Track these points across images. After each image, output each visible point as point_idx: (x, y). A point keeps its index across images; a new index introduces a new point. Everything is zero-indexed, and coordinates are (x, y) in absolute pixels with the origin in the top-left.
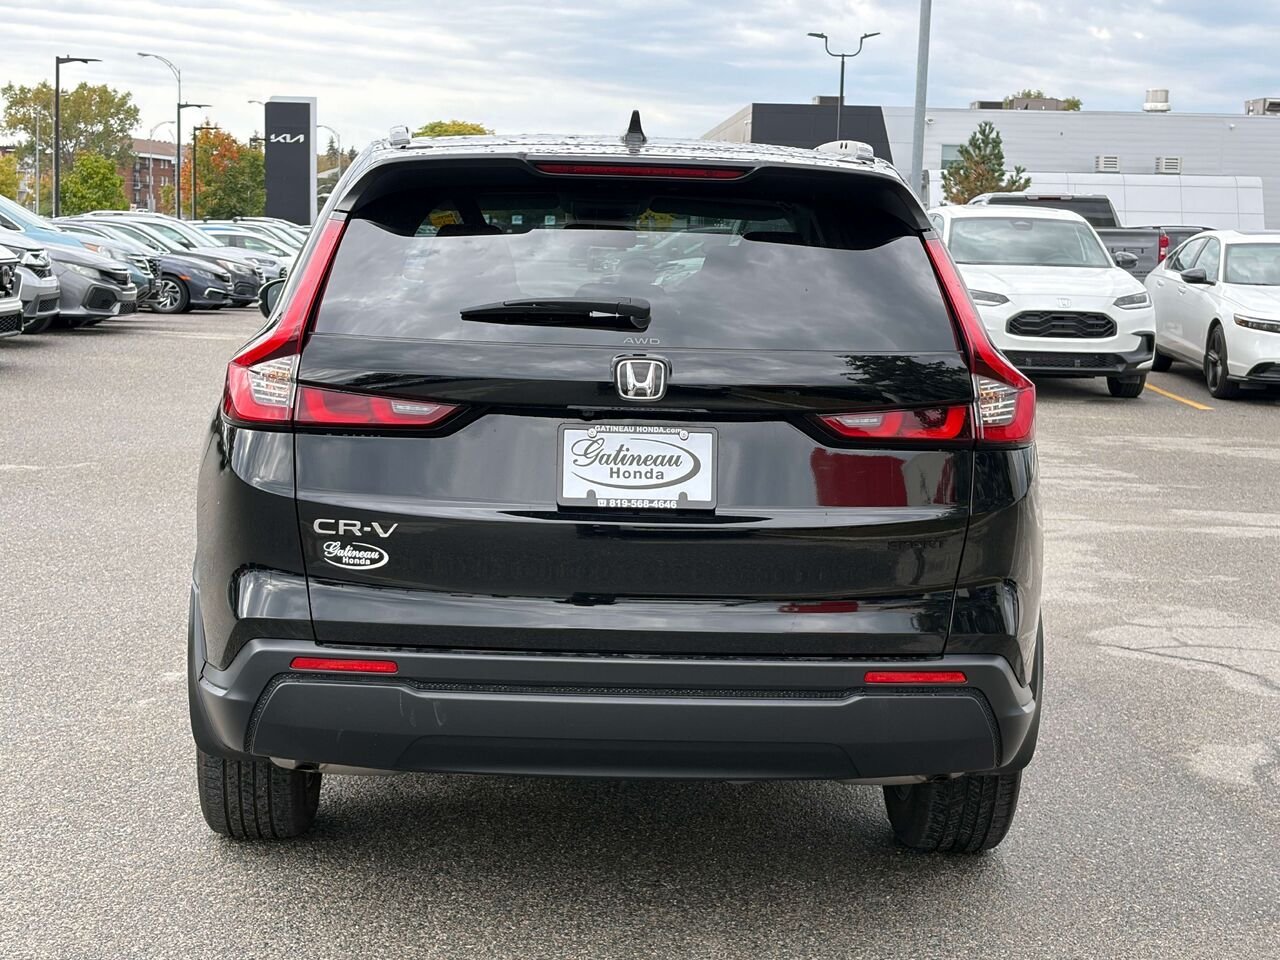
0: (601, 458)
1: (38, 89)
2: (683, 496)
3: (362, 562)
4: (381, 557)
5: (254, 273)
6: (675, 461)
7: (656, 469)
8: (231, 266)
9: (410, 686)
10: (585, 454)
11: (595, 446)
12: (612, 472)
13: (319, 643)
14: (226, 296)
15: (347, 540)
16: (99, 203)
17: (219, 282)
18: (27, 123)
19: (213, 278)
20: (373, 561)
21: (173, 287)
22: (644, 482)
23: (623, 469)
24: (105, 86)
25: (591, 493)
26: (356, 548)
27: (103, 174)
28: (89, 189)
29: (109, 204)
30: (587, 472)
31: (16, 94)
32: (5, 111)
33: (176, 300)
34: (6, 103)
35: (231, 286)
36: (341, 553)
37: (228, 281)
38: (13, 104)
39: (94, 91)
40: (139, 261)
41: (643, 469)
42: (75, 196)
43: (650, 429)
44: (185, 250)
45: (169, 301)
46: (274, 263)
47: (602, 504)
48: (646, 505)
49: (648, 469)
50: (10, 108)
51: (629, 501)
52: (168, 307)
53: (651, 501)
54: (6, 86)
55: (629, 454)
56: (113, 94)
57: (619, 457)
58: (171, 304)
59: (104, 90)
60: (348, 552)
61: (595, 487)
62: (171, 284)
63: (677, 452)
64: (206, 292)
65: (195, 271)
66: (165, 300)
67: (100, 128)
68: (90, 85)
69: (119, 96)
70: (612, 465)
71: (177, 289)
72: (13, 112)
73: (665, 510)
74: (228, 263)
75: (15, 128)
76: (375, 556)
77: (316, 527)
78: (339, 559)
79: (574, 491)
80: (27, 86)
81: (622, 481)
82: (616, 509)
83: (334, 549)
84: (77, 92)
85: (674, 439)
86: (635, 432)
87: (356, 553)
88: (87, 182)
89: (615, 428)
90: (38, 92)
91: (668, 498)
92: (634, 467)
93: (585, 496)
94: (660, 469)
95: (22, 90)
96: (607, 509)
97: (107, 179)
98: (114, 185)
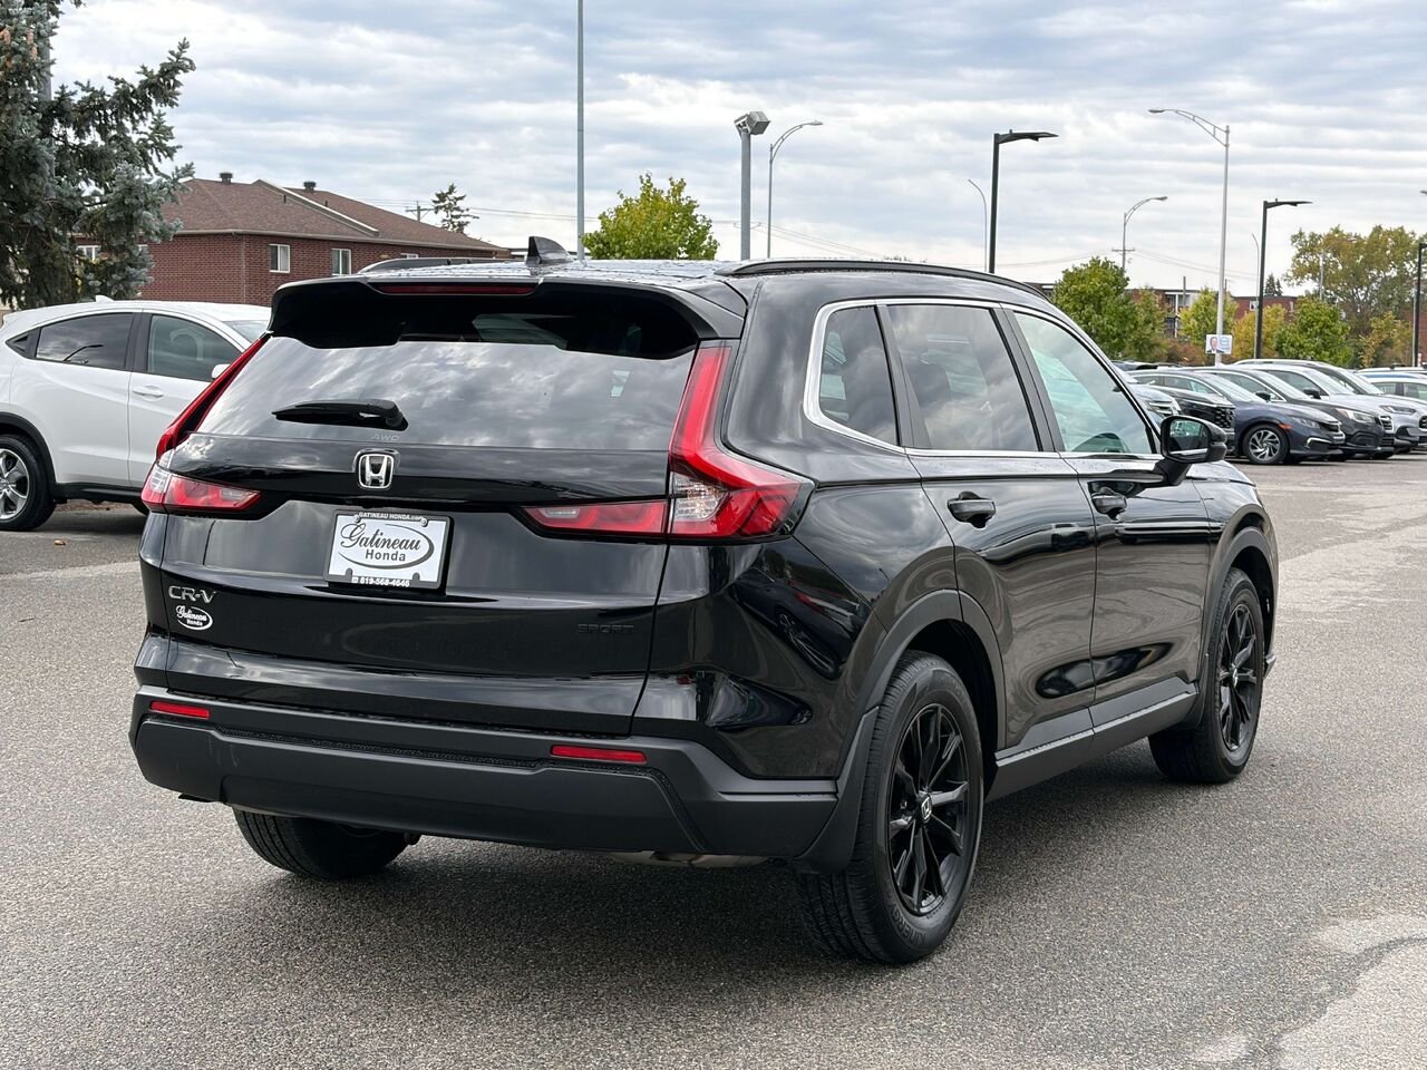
0: (362, 541)
1: (1329, 235)
2: (416, 576)
3: (197, 623)
4: (207, 622)
5: (1377, 420)
6: (414, 545)
7: (401, 551)
8: (1351, 415)
9: (219, 731)
10: (350, 538)
11: (359, 529)
12: (368, 554)
13: (170, 690)
14: (1333, 446)
15: (188, 604)
16: (1318, 352)
17: (1325, 432)
18: (1313, 270)
19: (1318, 427)
20: (205, 623)
21: (1273, 437)
22: (391, 563)
23: (376, 550)
24: (1402, 228)
25: (350, 572)
26: (195, 612)
27: (1324, 322)
28: (1309, 336)
29: (1328, 353)
30: (350, 553)
31: (1306, 242)
32: (1294, 260)
33: (1275, 450)
34: (1295, 251)
35: (1340, 436)
36: (184, 615)
37: (1337, 431)
38: (1302, 252)
39: (1389, 233)
40: (1162, 408)
41: (391, 551)
42: (1292, 346)
43: (400, 516)
44: (1309, 398)
45: (1267, 451)
46: (1414, 411)
47: (354, 580)
48: (387, 583)
49: (395, 551)
50: (1298, 256)
51: (375, 579)
52: (1267, 458)
53: (391, 580)
54: (1297, 233)
55: (382, 538)
56: (1410, 236)
57: (374, 542)
58: (1270, 455)
59: (1400, 233)
60: (189, 615)
61: (353, 566)
62: (1271, 433)
63: (418, 537)
64: (1309, 441)
65: (1298, 420)
66: (1262, 450)
67: (1393, 273)
68: (1385, 227)
69: (1417, 238)
70: (369, 547)
71: (1277, 439)
72: (1301, 260)
73: (401, 588)
74: (1348, 411)
75: (1303, 277)
76: (204, 618)
77: (170, 590)
78: (184, 620)
79: (337, 568)
80: (1317, 232)
81: (374, 562)
82: (365, 586)
83: (182, 612)
84: (1371, 236)
85: (418, 526)
86: (388, 519)
87: (194, 616)
88: (1306, 331)
89: (374, 515)
90: (1329, 238)
91: (403, 578)
92: (384, 550)
93: (343, 574)
94: (403, 551)
95: (1313, 236)
96: (358, 586)
97: (1328, 327)
98: (1335, 333)
